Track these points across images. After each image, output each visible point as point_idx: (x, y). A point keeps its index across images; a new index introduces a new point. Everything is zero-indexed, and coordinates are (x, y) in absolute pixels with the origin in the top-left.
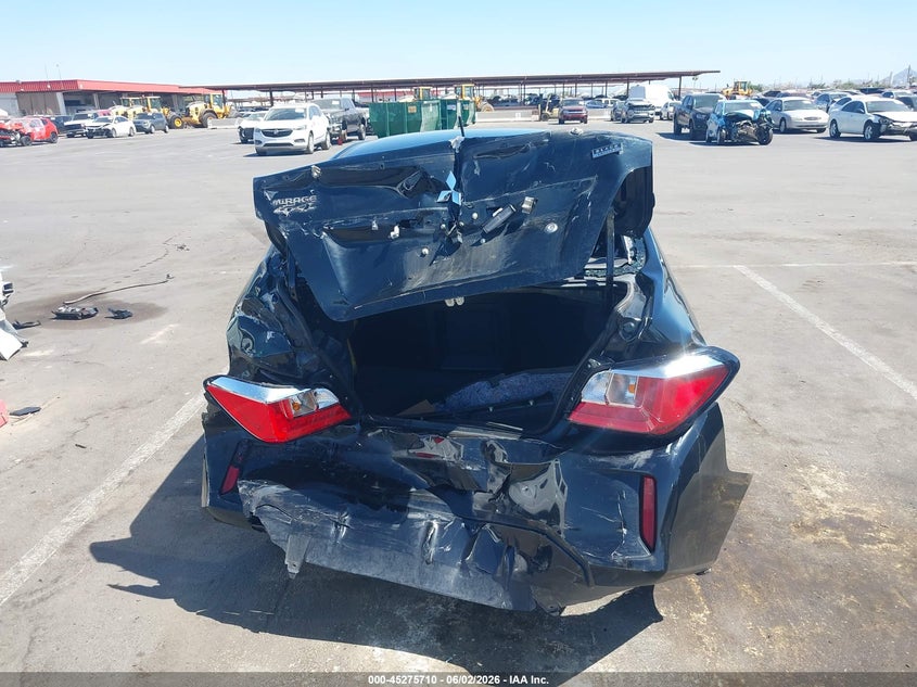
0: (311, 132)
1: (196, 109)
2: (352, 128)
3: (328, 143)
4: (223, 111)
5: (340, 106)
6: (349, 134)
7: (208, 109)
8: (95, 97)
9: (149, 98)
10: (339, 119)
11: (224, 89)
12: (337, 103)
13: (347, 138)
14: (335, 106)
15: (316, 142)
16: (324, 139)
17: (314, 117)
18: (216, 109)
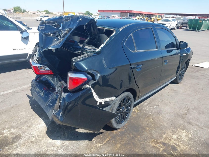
0: (171, 25)
1: (153, 18)
2: (184, 25)
3: (176, 28)
4: (159, 19)
5: (183, 20)
6: (183, 27)
7: (156, 18)
8: (135, 14)
9: (144, 15)
10: (181, 23)
11: (162, 14)
12: (182, 18)
13: (182, 27)
14: (181, 19)
15: (171, 28)
16: (174, 27)
17: (173, 22)
18: (158, 18)
